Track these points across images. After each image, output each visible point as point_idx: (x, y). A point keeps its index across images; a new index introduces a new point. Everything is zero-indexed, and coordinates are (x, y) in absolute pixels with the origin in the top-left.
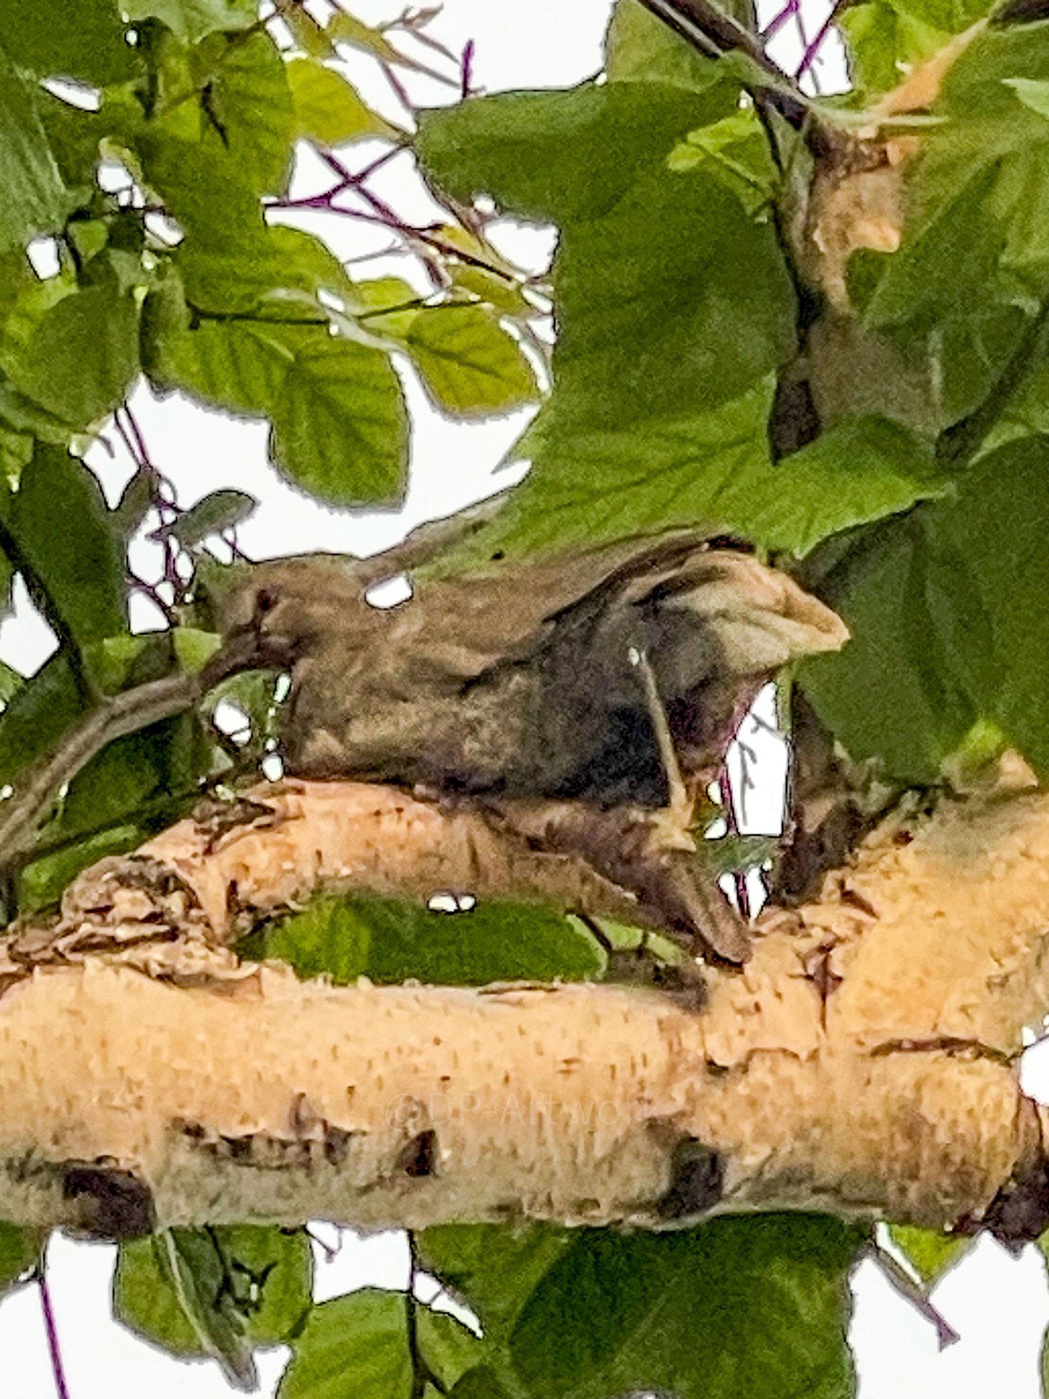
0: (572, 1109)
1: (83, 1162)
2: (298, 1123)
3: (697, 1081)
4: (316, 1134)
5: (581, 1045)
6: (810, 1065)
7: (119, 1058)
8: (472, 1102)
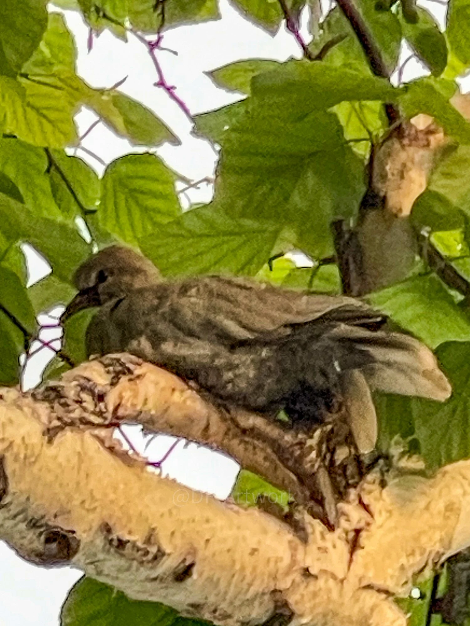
0: (248, 572)
1: (62, 529)
2: (148, 541)
3: (297, 576)
4: (153, 550)
5: (259, 542)
6: (340, 584)
7: (92, 484)
8: (214, 555)
